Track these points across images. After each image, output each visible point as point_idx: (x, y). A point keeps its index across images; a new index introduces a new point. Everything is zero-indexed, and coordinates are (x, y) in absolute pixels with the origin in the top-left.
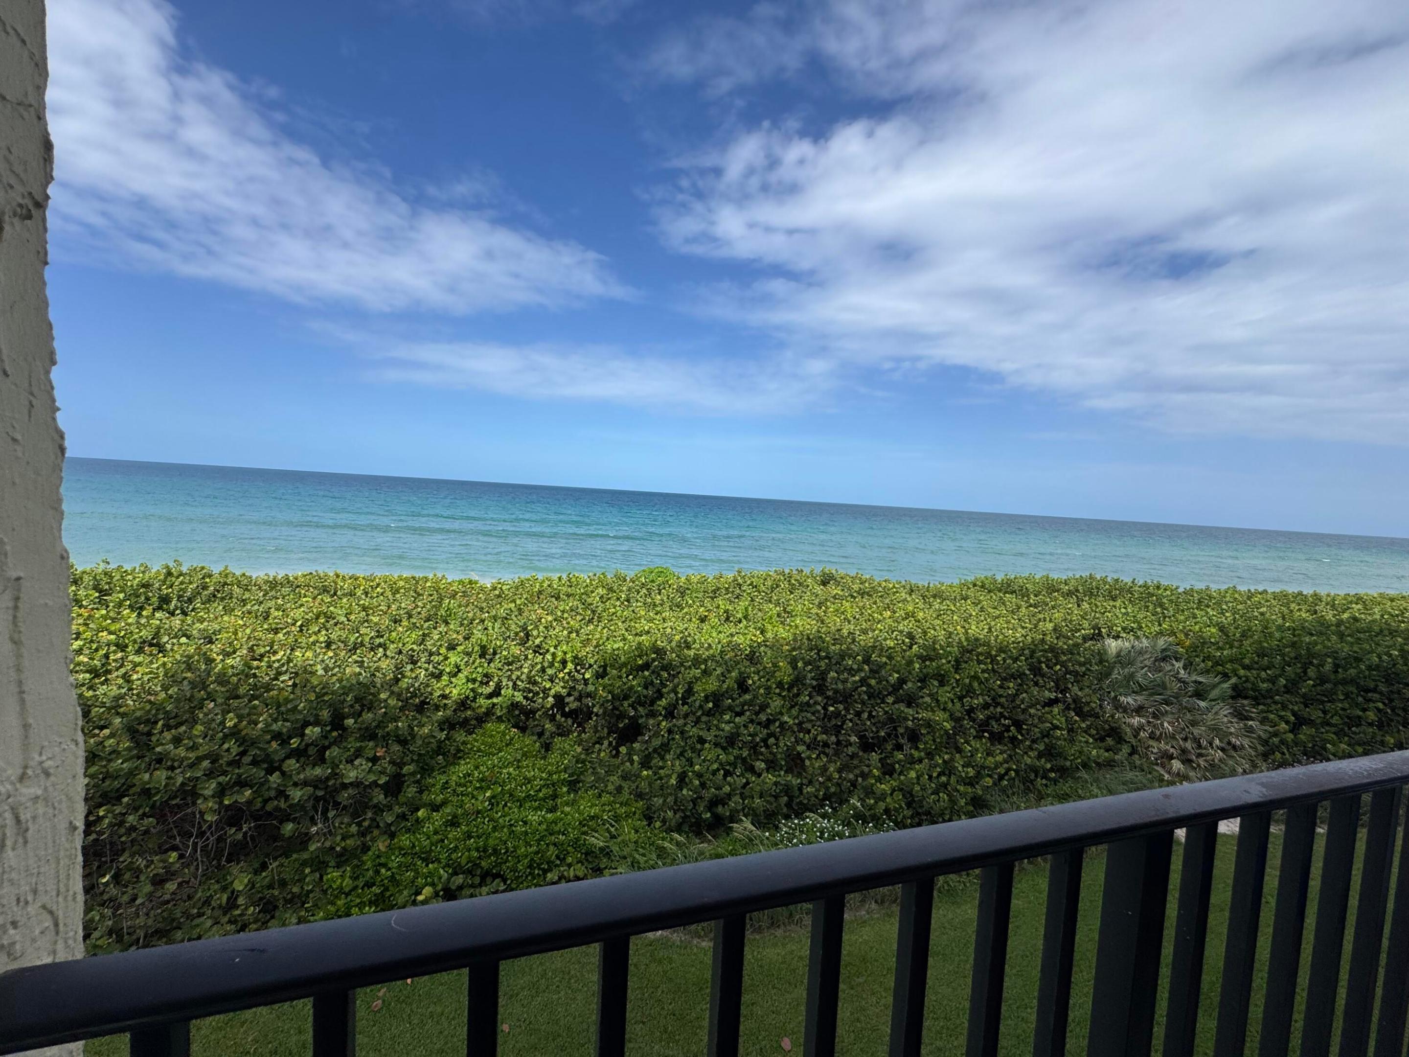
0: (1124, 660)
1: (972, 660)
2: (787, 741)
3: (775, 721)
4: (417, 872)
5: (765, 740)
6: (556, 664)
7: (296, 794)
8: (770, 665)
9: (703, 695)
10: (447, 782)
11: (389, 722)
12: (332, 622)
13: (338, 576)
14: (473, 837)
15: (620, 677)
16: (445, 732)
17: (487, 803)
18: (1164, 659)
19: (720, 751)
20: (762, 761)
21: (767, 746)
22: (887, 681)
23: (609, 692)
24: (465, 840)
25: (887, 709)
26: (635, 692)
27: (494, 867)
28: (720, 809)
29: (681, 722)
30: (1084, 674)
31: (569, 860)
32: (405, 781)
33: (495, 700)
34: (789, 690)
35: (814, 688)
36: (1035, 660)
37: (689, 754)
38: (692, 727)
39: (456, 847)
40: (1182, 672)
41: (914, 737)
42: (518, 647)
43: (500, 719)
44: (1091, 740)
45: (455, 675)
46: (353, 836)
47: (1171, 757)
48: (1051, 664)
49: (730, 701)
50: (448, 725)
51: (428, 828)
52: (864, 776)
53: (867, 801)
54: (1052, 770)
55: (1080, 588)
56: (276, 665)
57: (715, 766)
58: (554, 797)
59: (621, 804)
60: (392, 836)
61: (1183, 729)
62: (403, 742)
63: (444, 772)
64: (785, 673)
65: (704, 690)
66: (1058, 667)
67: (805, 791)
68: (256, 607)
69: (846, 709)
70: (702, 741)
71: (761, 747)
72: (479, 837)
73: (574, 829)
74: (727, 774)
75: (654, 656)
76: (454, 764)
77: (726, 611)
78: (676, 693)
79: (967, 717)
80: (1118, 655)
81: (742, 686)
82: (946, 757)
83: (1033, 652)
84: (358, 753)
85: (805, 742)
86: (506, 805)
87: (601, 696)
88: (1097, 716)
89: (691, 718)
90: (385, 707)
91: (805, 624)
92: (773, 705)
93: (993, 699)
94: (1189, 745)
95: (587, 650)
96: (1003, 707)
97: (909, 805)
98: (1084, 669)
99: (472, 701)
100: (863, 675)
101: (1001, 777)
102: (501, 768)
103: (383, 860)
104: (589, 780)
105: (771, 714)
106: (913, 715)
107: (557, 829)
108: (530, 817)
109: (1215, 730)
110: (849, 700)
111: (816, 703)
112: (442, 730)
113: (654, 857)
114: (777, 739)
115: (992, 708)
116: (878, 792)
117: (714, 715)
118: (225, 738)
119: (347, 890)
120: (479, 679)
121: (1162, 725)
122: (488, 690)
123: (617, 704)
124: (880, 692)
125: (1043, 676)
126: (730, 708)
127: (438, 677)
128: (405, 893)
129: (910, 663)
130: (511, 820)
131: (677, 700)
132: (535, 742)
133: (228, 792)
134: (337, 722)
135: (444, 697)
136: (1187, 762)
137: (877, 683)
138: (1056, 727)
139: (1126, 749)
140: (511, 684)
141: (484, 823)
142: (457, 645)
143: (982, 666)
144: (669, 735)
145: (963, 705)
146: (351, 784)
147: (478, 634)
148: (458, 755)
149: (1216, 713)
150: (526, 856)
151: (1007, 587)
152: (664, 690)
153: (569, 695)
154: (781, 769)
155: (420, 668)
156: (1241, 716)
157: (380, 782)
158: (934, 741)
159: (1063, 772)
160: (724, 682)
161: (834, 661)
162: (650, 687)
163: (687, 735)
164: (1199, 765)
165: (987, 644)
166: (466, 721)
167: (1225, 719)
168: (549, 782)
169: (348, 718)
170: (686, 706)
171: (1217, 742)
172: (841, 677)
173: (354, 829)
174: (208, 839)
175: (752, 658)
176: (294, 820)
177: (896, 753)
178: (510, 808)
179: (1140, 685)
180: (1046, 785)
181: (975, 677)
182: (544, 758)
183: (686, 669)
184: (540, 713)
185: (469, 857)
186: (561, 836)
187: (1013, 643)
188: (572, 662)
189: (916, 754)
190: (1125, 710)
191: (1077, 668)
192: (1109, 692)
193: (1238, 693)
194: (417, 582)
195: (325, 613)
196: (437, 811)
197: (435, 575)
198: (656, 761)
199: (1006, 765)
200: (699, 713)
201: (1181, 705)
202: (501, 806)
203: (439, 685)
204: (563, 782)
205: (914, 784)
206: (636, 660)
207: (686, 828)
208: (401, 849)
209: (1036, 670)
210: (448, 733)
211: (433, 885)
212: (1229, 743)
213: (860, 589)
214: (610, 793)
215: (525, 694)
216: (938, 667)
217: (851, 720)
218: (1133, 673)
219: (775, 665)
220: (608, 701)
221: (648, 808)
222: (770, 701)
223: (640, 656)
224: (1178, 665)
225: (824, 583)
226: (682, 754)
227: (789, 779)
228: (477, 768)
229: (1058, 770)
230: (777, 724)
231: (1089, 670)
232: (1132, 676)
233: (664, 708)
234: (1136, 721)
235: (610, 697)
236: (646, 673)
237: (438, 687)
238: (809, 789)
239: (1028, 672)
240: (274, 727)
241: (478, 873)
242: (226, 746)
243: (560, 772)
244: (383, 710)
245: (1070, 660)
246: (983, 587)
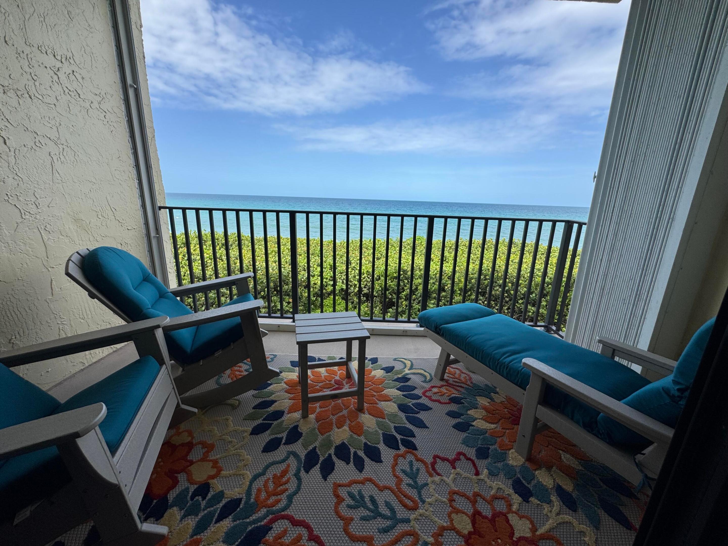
23: (381, 287)
25: (518, 306)
26: (392, 288)
34: (466, 292)
35: (479, 292)
43: (336, 295)
45: (319, 276)
49: (435, 295)
50: (317, 295)
75: (401, 273)
87: (377, 288)
89: (416, 301)
99: (325, 287)
112: (314, 297)
120: (329, 278)
122: (332, 282)
123: (383, 292)
126: (435, 298)
127: (314, 276)
134: (276, 288)
135: (315, 284)
140: (341, 281)
144: (406, 307)
152: (405, 288)
153: (365, 287)
160: (433, 286)
184: (353, 294)
188: (366, 274)
203: (313, 279)
210: (317, 298)
220: (380, 290)
235: (380, 289)
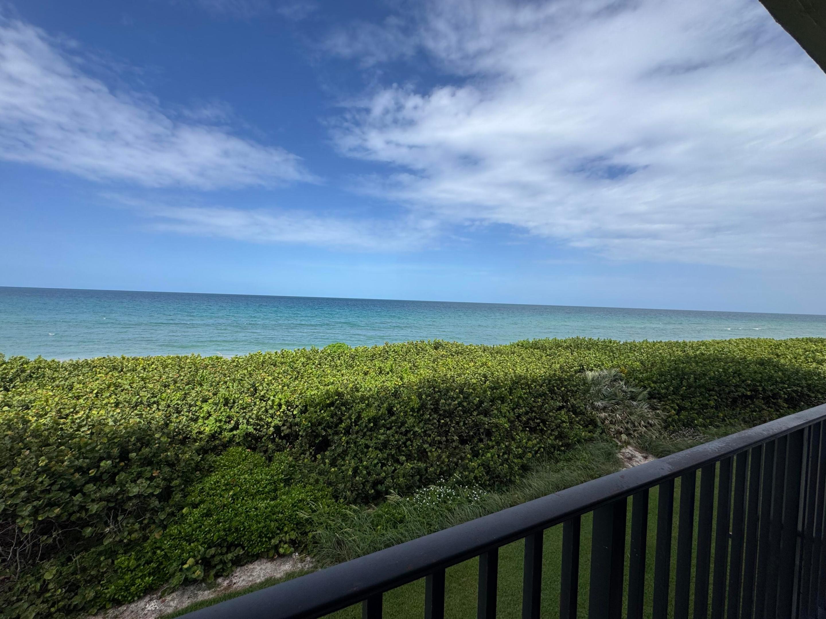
0: (596, 382)
1: (518, 388)
2: (417, 443)
3: (410, 431)
4: (183, 550)
5: (404, 443)
6: (275, 407)
7: (94, 508)
8: (406, 398)
9: (367, 419)
10: (203, 488)
11: (161, 452)
12: (119, 389)
13: (124, 358)
14: (221, 522)
15: (316, 412)
16: (201, 456)
17: (231, 499)
18: (615, 380)
19: (378, 452)
20: (404, 455)
21: (406, 447)
22: (473, 403)
23: (309, 422)
24: (216, 525)
25: (473, 419)
26: (326, 420)
27: (236, 540)
28: (379, 487)
29: (354, 436)
30: (576, 391)
31: (286, 529)
32: (174, 491)
33: (235, 432)
34: (418, 412)
35: (432, 410)
36: (551, 386)
37: (360, 455)
38: (361, 439)
39: (210, 530)
40: (624, 386)
41: (489, 434)
42: (249, 398)
43: (238, 444)
44: (581, 427)
45: (207, 418)
46: (136, 531)
47: (621, 433)
48: (559, 387)
49: (383, 421)
50: (203, 451)
51: (190, 519)
52: (462, 459)
53: (464, 473)
54: (562, 446)
55: (572, 344)
56: (78, 421)
57: (376, 461)
58: (275, 490)
59: (318, 490)
60: (165, 527)
61: (626, 417)
62: (171, 465)
63: (201, 482)
64: (415, 402)
65: (368, 416)
66: (563, 388)
67: (429, 471)
68: (63, 382)
69: (450, 420)
70: (367, 447)
71: (403, 447)
72: (225, 522)
73: (288, 509)
74: (383, 465)
75: (336, 397)
76: (207, 476)
77: (380, 368)
78: (351, 419)
79: (517, 420)
80: (593, 380)
81: (390, 411)
82: (507, 443)
83: (550, 381)
84: (140, 475)
85: (428, 442)
86: (243, 499)
87: (304, 424)
88: (583, 414)
89: (361, 433)
90: (159, 443)
91: (426, 373)
92: (408, 422)
93: (530, 409)
94: (629, 426)
95: (295, 396)
96: (535, 413)
97: (487, 473)
98: (576, 388)
99: (219, 434)
100: (459, 400)
101: (536, 452)
102: (239, 475)
103: (158, 545)
104: (297, 478)
105: (408, 427)
106: (488, 422)
107: (277, 510)
108: (259, 505)
109: (642, 416)
110: (452, 416)
111: (434, 418)
112: (199, 455)
113: (340, 521)
114: (412, 442)
115: (530, 414)
116: (470, 468)
117: (374, 430)
118: (39, 473)
119: (132, 568)
120: (224, 420)
121: (616, 416)
122: (231, 426)
123: (314, 428)
124: (469, 410)
125: (555, 394)
126: (384, 426)
127: (196, 420)
128: (175, 564)
129: (485, 391)
130: (247, 508)
131: (351, 423)
132: (262, 457)
133: (41, 512)
134: (124, 456)
135: (200, 433)
136: (629, 435)
137: (468, 404)
138: (564, 422)
139: (599, 431)
140: (245, 421)
141: (228, 512)
142: (209, 399)
143: (524, 391)
144: (347, 445)
145: (514, 414)
146: (135, 496)
147: (222, 391)
148: (210, 470)
149: (641, 407)
150: (257, 530)
151: (535, 346)
152: (343, 418)
153: (284, 425)
154: (415, 459)
155: (183, 415)
156: (653, 408)
157: (156, 493)
158: (500, 435)
159: (568, 446)
160: (379, 410)
161: (443, 394)
162: (335, 417)
163: (358, 444)
164: (634, 436)
165: (526, 378)
166: (215, 447)
167: (646, 411)
168: (271, 481)
169: (132, 452)
170: (357, 427)
171: (643, 423)
172: (447, 402)
173: (137, 526)
174: (25, 546)
175: (396, 394)
176: (91, 526)
177: (479, 444)
178: (246, 501)
179: (604, 396)
180: (560, 454)
181: (520, 397)
182: (268, 466)
183: (356, 404)
184: (265, 438)
185: (219, 536)
186: (280, 515)
187: (540, 376)
188: (285, 405)
189: (490, 443)
190: (597, 410)
191: (572, 388)
192: (589, 400)
193: (651, 396)
194: (180, 360)
195: (114, 384)
196: (197, 508)
197: (193, 355)
198: (340, 462)
199: (538, 445)
200: (365, 430)
201: (624, 404)
202: (240, 500)
203: (196, 425)
204: (281, 480)
205: (489, 460)
206: (325, 401)
207: (359, 501)
208: (171, 535)
209: (552, 391)
210: (203, 456)
211: (194, 557)
212: (648, 423)
213: (456, 351)
214: (311, 484)
215: (255, 427)
216: (501, 393)
217: (454, 427)
218: (600, 389)
219: (409, 398)
220: (308, 427)
221: (336, 491)
222: (407, 420)
223: (328, 398)
224: (622, 383)
225: (436, 348)
226: (355, 456)
227: (419, 465)
228: (223, 477)
229: (565, 446)
230: (412, 433)
231: (578, 389)
232: (600, 390)
233: (343, 429)
234: (603, 415)
235: (310, 425)
236: (332, 408)
237: (195, 427)
238: (431, 469)
239: (548, 392)
240: (76, 463)
241: (225, 544)
242: (40, 479)
243: (279, 474)
244: (157, 445)
245: (568, 384)
246: (522, 346)
